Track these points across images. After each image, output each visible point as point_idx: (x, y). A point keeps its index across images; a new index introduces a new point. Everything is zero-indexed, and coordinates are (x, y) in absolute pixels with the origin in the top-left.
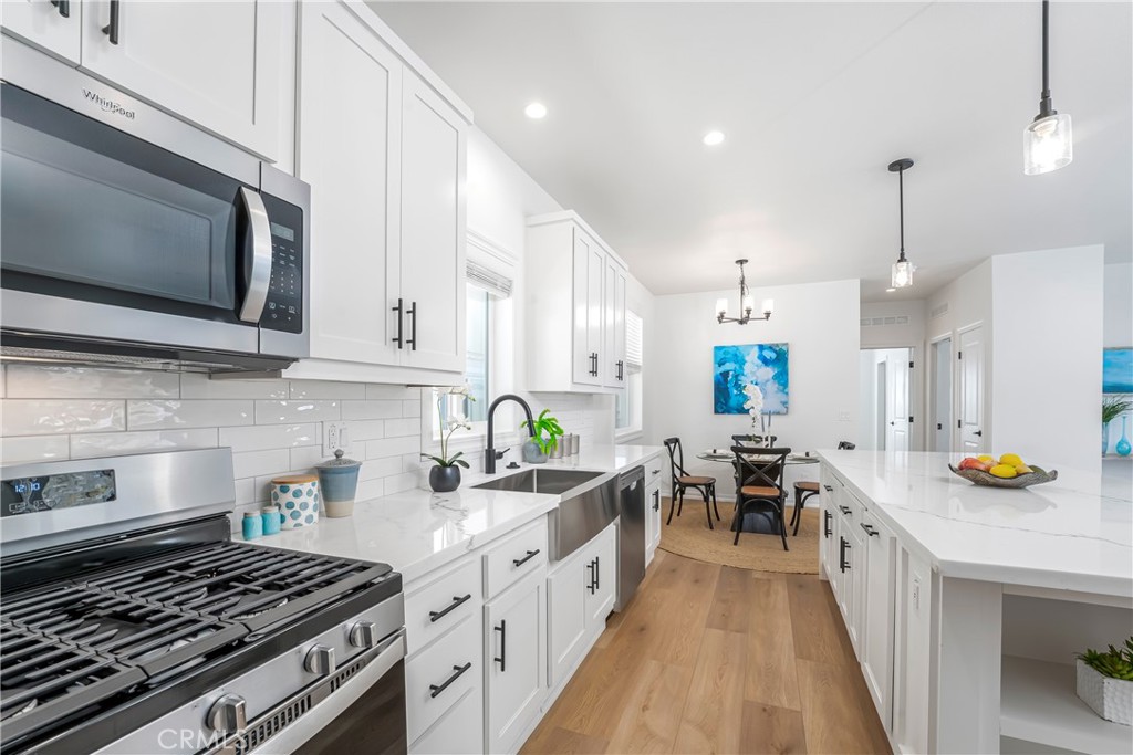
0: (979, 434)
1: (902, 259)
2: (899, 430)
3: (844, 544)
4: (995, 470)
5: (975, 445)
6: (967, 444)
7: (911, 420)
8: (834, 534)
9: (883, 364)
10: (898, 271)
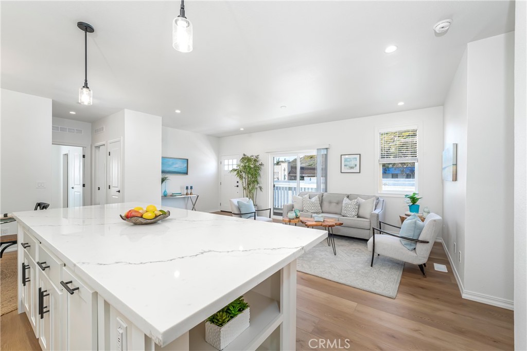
0: (119, 191)
1: (86, 86)
2: (76, 191)
3: (41, 295)
4: (146, 216)
5: (117, 197)
6: (113, 197)
7: (84, 185)
8: (32, 282)
9: (67, 155)
10: (82, 93)
